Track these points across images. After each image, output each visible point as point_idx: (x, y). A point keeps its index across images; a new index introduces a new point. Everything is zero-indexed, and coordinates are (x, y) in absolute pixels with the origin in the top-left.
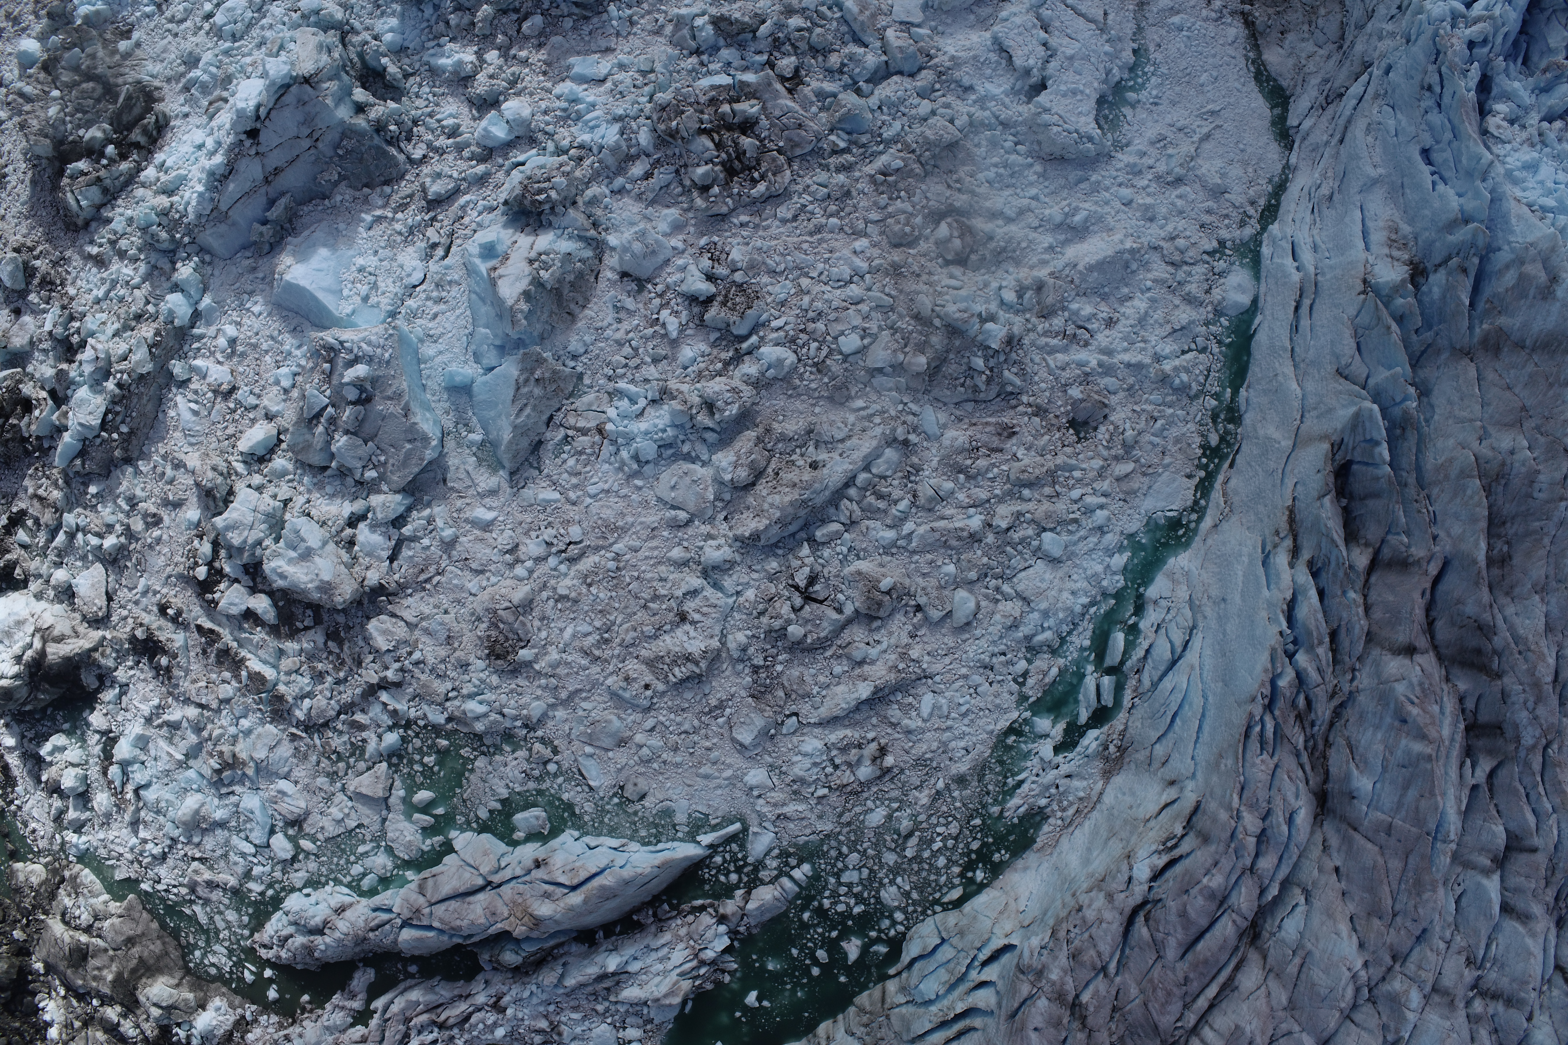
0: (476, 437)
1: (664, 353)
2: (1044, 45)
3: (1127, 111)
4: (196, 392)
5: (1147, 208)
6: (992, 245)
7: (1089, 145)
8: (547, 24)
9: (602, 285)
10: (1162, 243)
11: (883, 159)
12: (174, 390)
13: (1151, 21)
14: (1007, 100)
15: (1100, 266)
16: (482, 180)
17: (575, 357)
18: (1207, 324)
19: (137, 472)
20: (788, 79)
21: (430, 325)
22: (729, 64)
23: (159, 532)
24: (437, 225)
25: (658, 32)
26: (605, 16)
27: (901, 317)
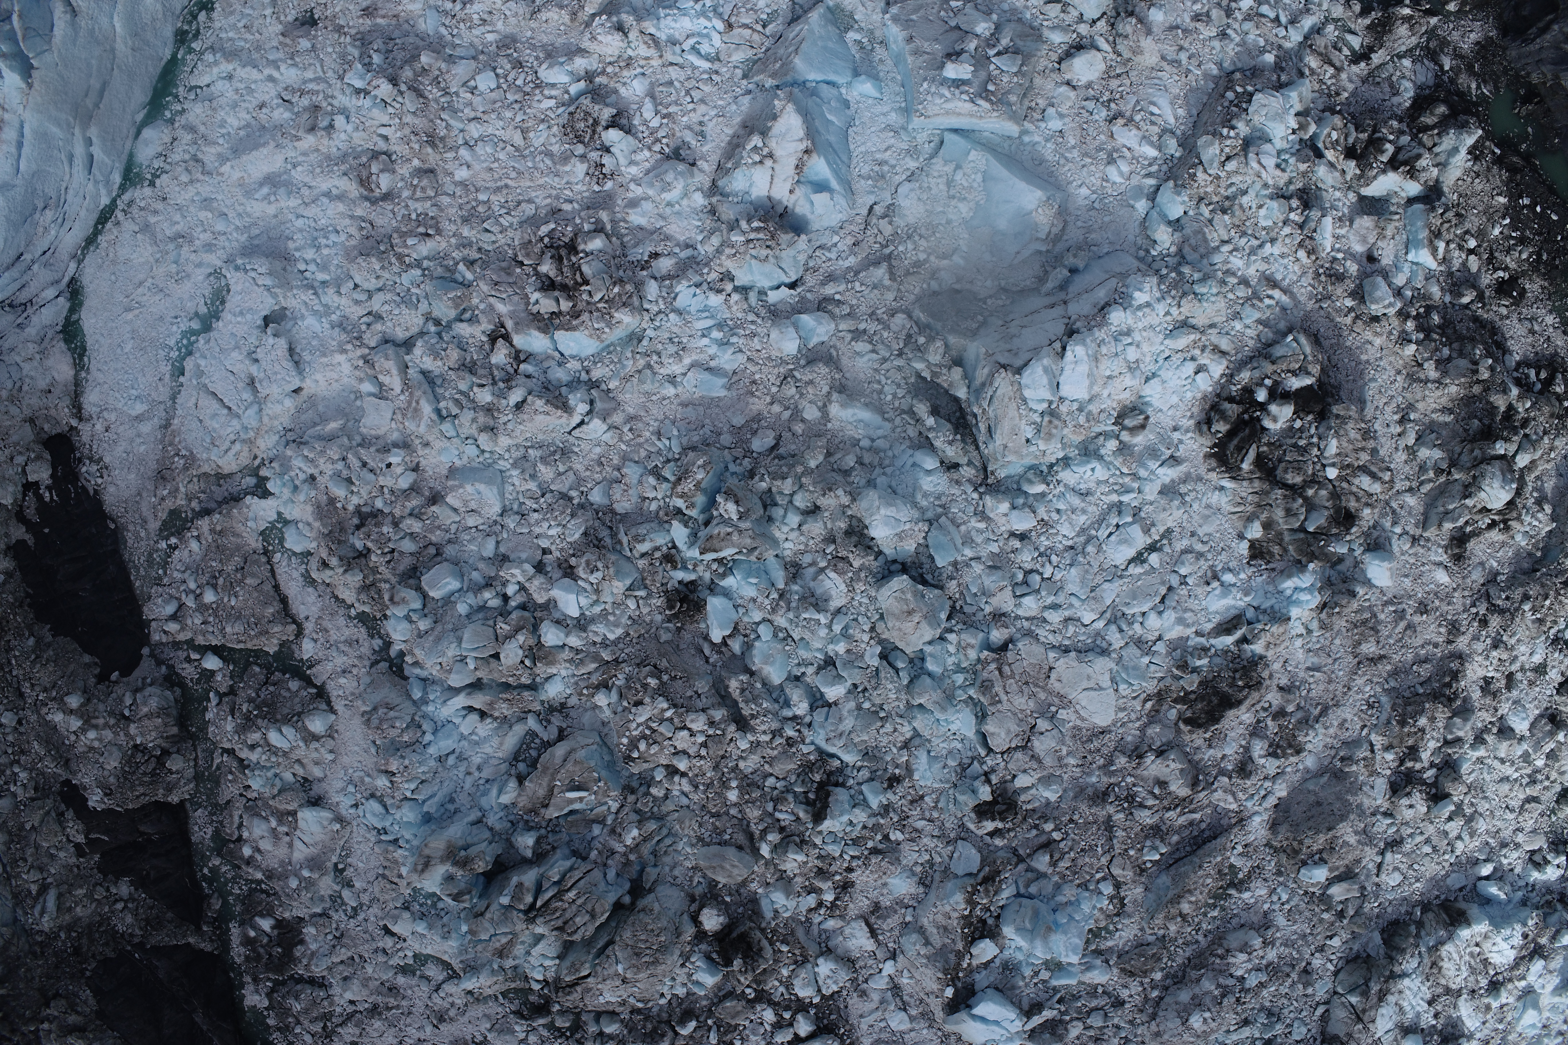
0: (852, 36)
1: (661, 88)
2: (257, 361)
3: (203, 310)
4: (1153, 123)
5: (206, 209)
6: (343, 168)
7: (239, 262)
8: (748, 441)
9: (715, 158)
10: (201, 177)
11: (425, 248)
12: (1178, 132)
13: (162, 407)
14: (303, 311)
15: (256, 147)
16: (830, 278)
17: (749, 92)
18: (184, 110)
19: (1220, 65)
20: (502, 336)
21: (892, 141)
22: (560, 364)
23: (1195, 7)
24: (880, 239)
25: (631, 418)
26: (685, 441)
27: (436, 101)
